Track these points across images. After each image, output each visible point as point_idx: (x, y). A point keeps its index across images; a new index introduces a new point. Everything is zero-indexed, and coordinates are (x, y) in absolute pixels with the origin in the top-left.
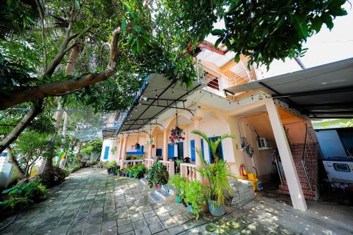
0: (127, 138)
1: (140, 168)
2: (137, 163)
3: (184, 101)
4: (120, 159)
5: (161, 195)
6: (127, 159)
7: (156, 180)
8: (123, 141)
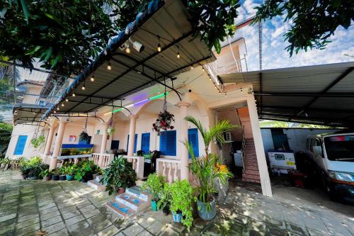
0: (65, 124)
1: (86, 167)
2: (80, 159)
3: (172, 79)
4: (50, 153)
5: (127, 204)
6: (62, 155)
7: (117, 182)
8: (55, 128)
